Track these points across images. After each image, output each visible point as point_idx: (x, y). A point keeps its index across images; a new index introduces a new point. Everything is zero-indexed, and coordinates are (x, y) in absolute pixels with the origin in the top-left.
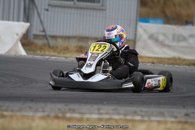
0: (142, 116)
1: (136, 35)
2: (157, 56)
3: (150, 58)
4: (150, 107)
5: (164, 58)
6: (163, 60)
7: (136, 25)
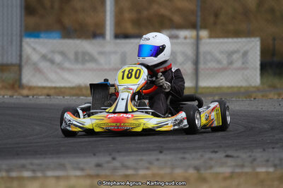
0: (34, 171)
1: (21, 56)
2: (54, 85)
3: (44, 88)
4: (45, 158)
5: (65, 88)
6: (63, 90)
7: (21, 41)
